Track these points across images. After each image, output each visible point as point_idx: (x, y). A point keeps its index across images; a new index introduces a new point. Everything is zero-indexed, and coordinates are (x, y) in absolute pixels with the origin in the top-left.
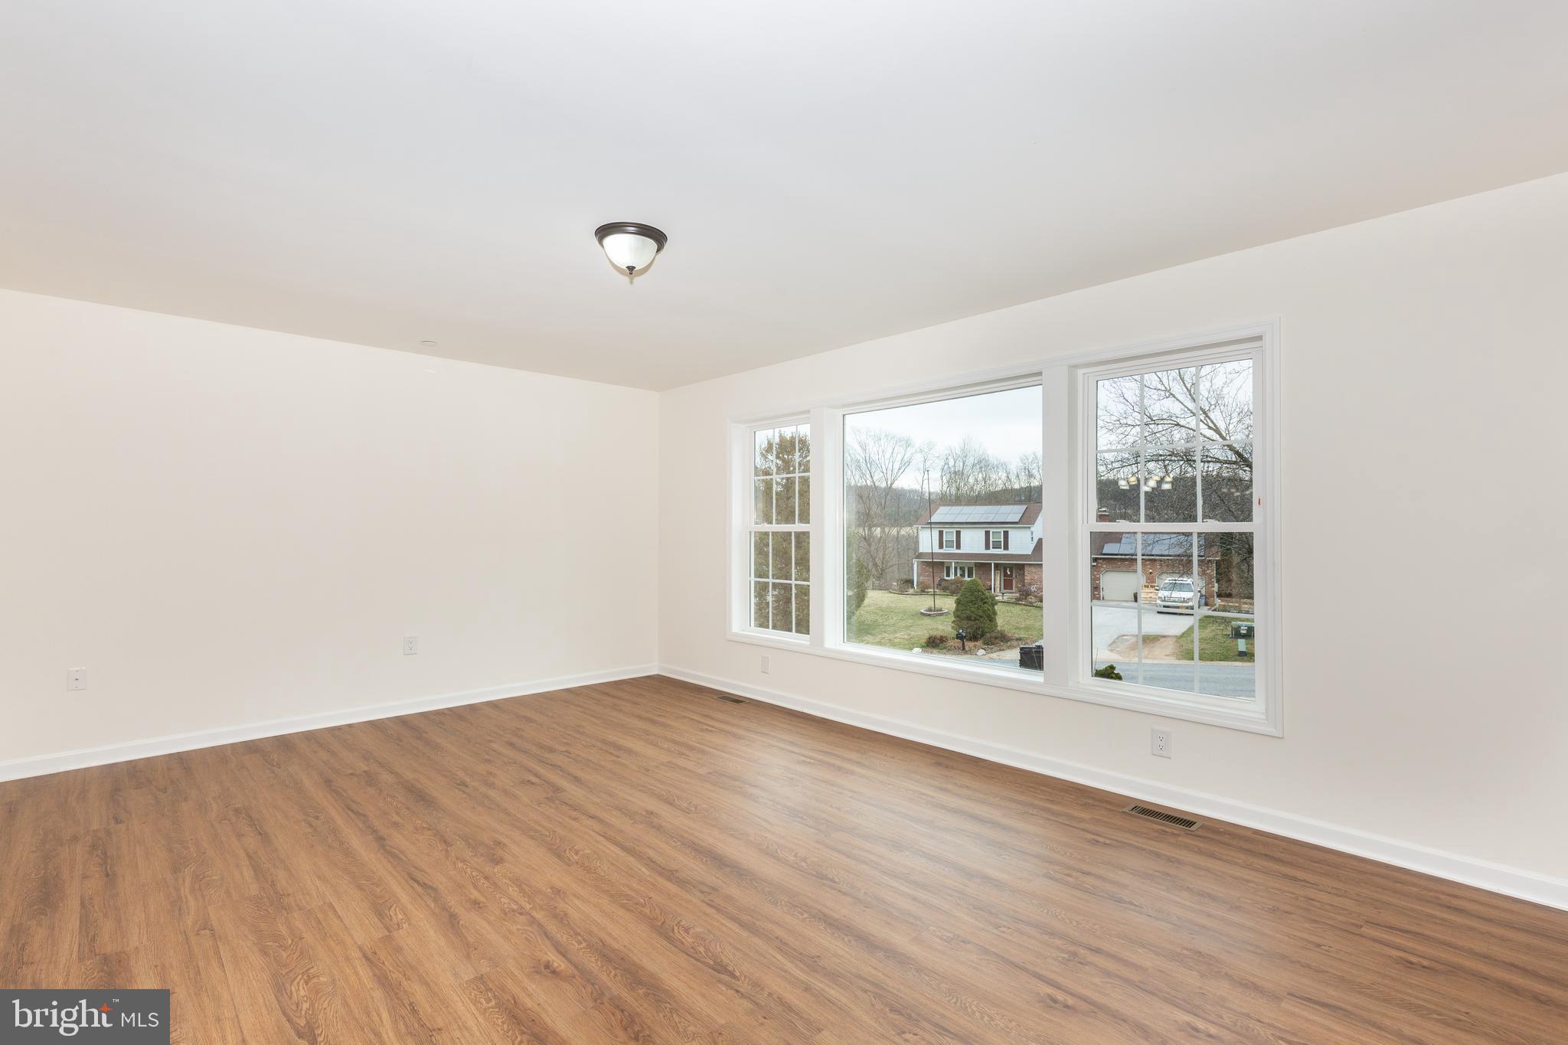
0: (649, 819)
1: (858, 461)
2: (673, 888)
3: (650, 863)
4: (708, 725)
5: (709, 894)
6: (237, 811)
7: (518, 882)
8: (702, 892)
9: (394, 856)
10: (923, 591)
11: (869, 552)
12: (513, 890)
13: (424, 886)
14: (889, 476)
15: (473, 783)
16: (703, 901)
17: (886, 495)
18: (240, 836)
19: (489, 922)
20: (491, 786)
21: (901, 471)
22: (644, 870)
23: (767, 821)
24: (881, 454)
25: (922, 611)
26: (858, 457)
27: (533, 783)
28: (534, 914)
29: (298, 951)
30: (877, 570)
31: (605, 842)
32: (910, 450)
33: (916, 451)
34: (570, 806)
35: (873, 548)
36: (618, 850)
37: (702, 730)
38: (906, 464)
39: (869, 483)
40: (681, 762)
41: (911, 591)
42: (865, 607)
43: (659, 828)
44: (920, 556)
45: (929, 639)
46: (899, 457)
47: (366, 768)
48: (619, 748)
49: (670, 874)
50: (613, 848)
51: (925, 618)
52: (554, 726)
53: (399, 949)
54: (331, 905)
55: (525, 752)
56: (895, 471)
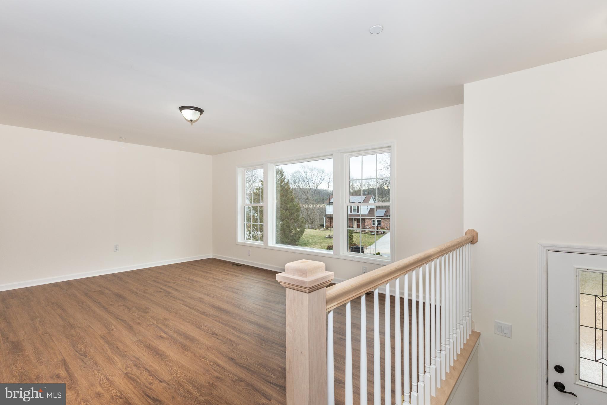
0: (200, 300)
1: (304, 178)
2: (203, 316)
3: (198, 311)
4: (226, 273)
5: (215, 317)
6: (52, 303)
7: (153, 318)
8: (213, 317)
9: (111, 313)
10: (327, 229)
11: (308, 214)
12: (151, 320)
13: (121, 320)
14: (316, 185)
15: (139, 292)
16: (213, 319)
17: (315, 192)
18: (55, 310)
19: (143, 327)
20: (146, 293)
21: (320, 182)
22: (195, 312)
23: (238, 299)
24: (312, 175)
25: (326, 236)
26: (304, 177)
27: (161, 292)
28: (158, 325)
29: (79, 337)
30: (311, 221)
31: (184, 307)
32: (324, 175)
33: (326, 175)
34: (173, 297)
35: (309, 212)
36: (188, 308)
37: (224, 275)
38: (322, 180)
39: (308, 187)
40: (214, 284)
41: (323, 229)
42: (305, 235)
43: (203, 302)
44: (326, 215)
45: (328, 247)
46: (320, 177)
47: (100, 290)
48: (193, 280)
49: (204, 313)
50: (186, 307)
51: (328, 239)
52: (171, 275)
53: (113, 335)
54: (89, 326)
55: (159, 283)
56: (318, 183)
